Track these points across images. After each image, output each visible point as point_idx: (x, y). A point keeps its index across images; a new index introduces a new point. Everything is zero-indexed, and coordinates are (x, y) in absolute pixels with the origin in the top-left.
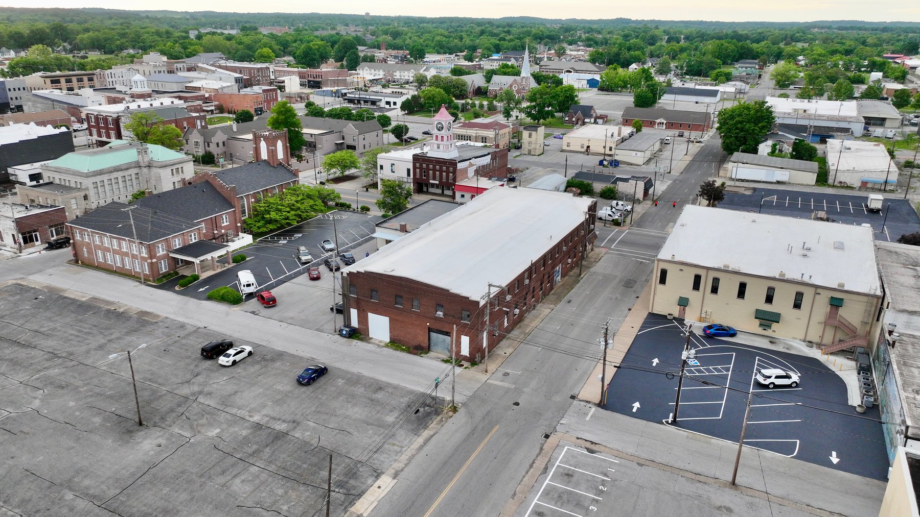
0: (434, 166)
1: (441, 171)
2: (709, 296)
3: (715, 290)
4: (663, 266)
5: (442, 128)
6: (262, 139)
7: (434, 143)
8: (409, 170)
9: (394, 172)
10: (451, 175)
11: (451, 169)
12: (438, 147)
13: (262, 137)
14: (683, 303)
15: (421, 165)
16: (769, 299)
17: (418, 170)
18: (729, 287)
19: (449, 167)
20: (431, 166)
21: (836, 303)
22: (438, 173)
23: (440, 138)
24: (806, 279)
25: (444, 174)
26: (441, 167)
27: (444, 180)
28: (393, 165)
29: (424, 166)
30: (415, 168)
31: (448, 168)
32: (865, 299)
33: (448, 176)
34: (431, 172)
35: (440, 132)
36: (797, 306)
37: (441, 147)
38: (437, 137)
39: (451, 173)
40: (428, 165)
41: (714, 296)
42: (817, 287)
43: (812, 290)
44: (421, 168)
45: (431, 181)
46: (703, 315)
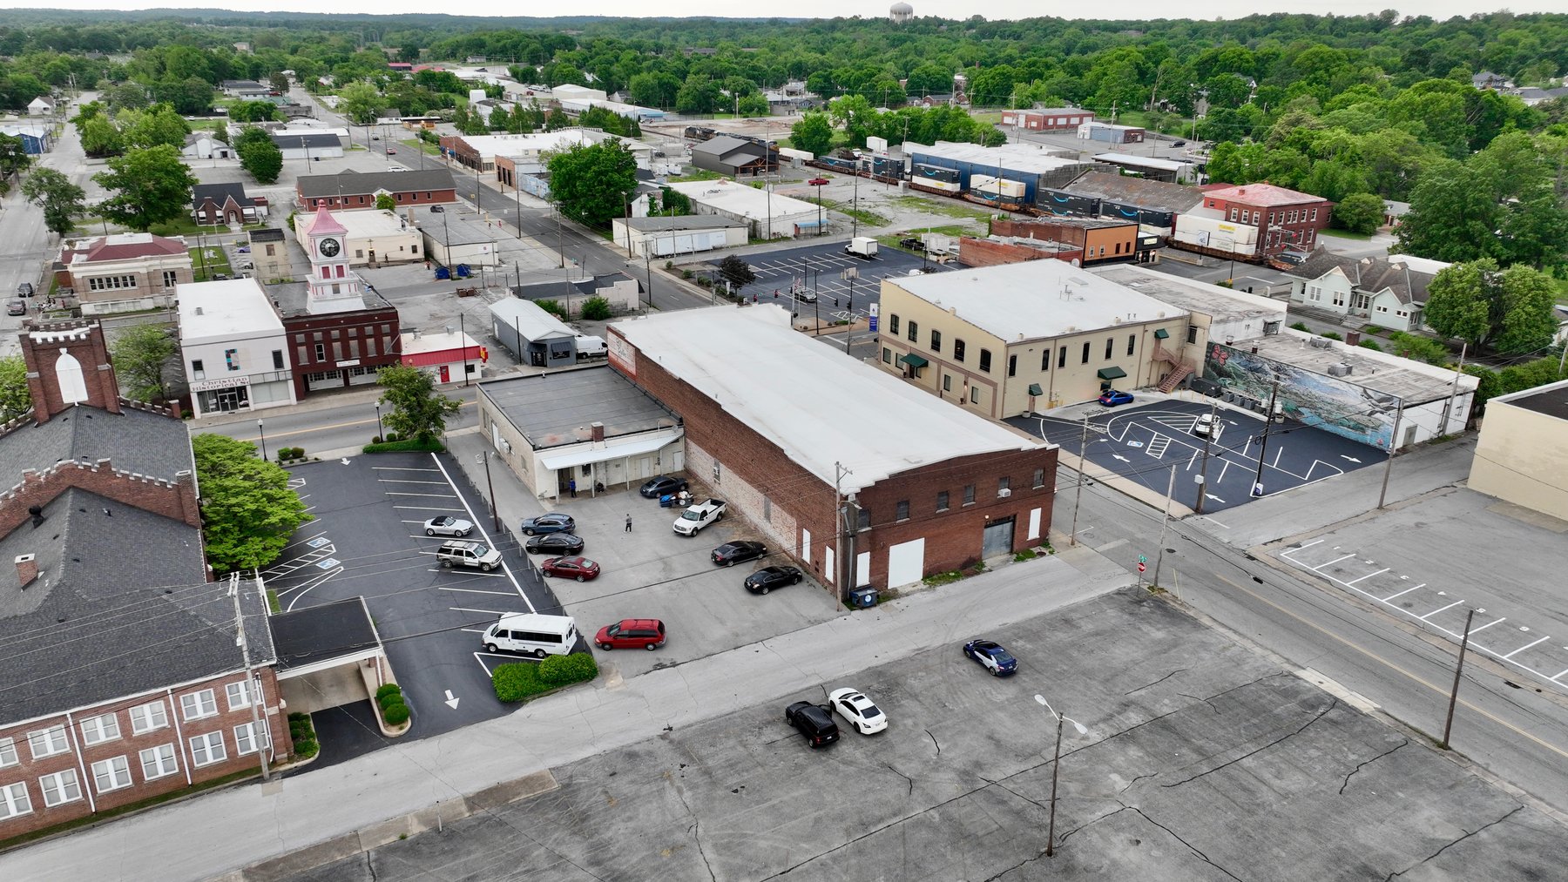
0: (344, 332)
1: (362, 338)
2: (1058, 371)
3: (1062, 363)
4: (1012, 352)
5: (337, 249)
6: (63, 351)
7: (322, 285)
8: (277, 356)
9: (236, 368)
10: (387, 339)
11: (386, 328)
12: (336, 290)
13: (62, 345)
14: (1034, 391)
15: (309, 336)
16: (1108, 355)
17: (302, 350)
18: (1075, 354)
19: (379, 325)
20: (335, 333)
21: (1159, 336)
22: (354, 344)
23: (333, 271)
24: (1132, 320)
25: (370, 341)
26: (361, 330)
27: (372, 353)
28: (229, 353)
29: (318, 336)
30: (293, 346)
31: (377, 328)
32: (1178, 322)
33: (379, 344)
34: (337, 346)
35: (331, 259)
36: (1130, 351)
37: (344, 289)
38: (326, 271)
39: (387, 335)
40: (327, 334)
41: (1062, 370)
42: (1144, 324)
43: (1141, 328)
44: (309, 342)
45: (339, 364)
46: (1053, 399)
